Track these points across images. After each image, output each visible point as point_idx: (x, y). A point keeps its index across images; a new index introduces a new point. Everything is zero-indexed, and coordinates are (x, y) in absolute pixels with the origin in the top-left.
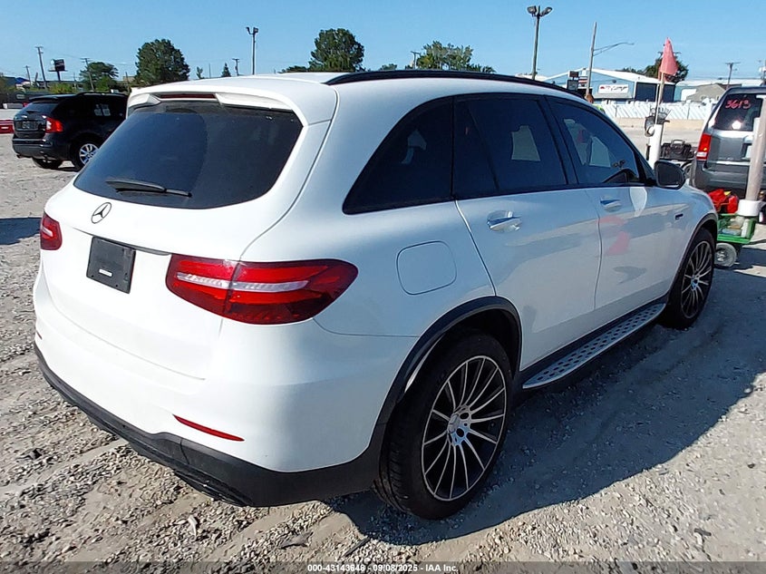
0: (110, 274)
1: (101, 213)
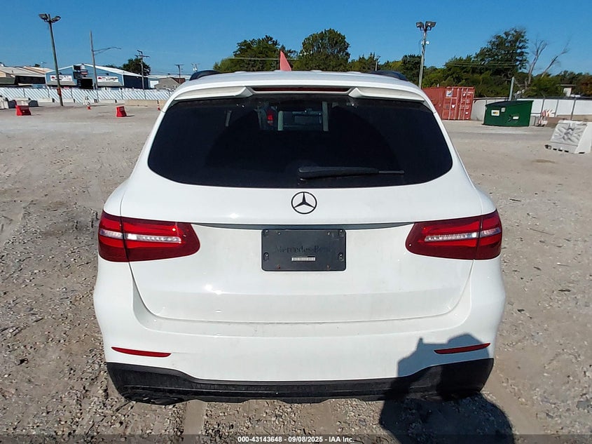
0: (312, 260)
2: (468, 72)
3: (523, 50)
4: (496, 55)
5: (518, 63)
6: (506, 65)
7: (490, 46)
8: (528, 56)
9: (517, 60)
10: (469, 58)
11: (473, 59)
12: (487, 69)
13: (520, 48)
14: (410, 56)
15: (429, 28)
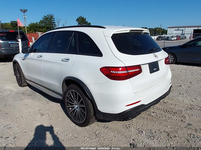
0: (156, 69)
1: (156, 56)
2: (38, 28)
3: (54, 21)
4: (46, 22)
5: (53, 25)
6: (50, 26)
7: (43, 20)
8: (56, 23)
9: (53, 24)
10: (37, 23)
11: (38, 23)
12: (44, 27)
13: (53, 21)
14: (14, 21)
15: (25, 12)
